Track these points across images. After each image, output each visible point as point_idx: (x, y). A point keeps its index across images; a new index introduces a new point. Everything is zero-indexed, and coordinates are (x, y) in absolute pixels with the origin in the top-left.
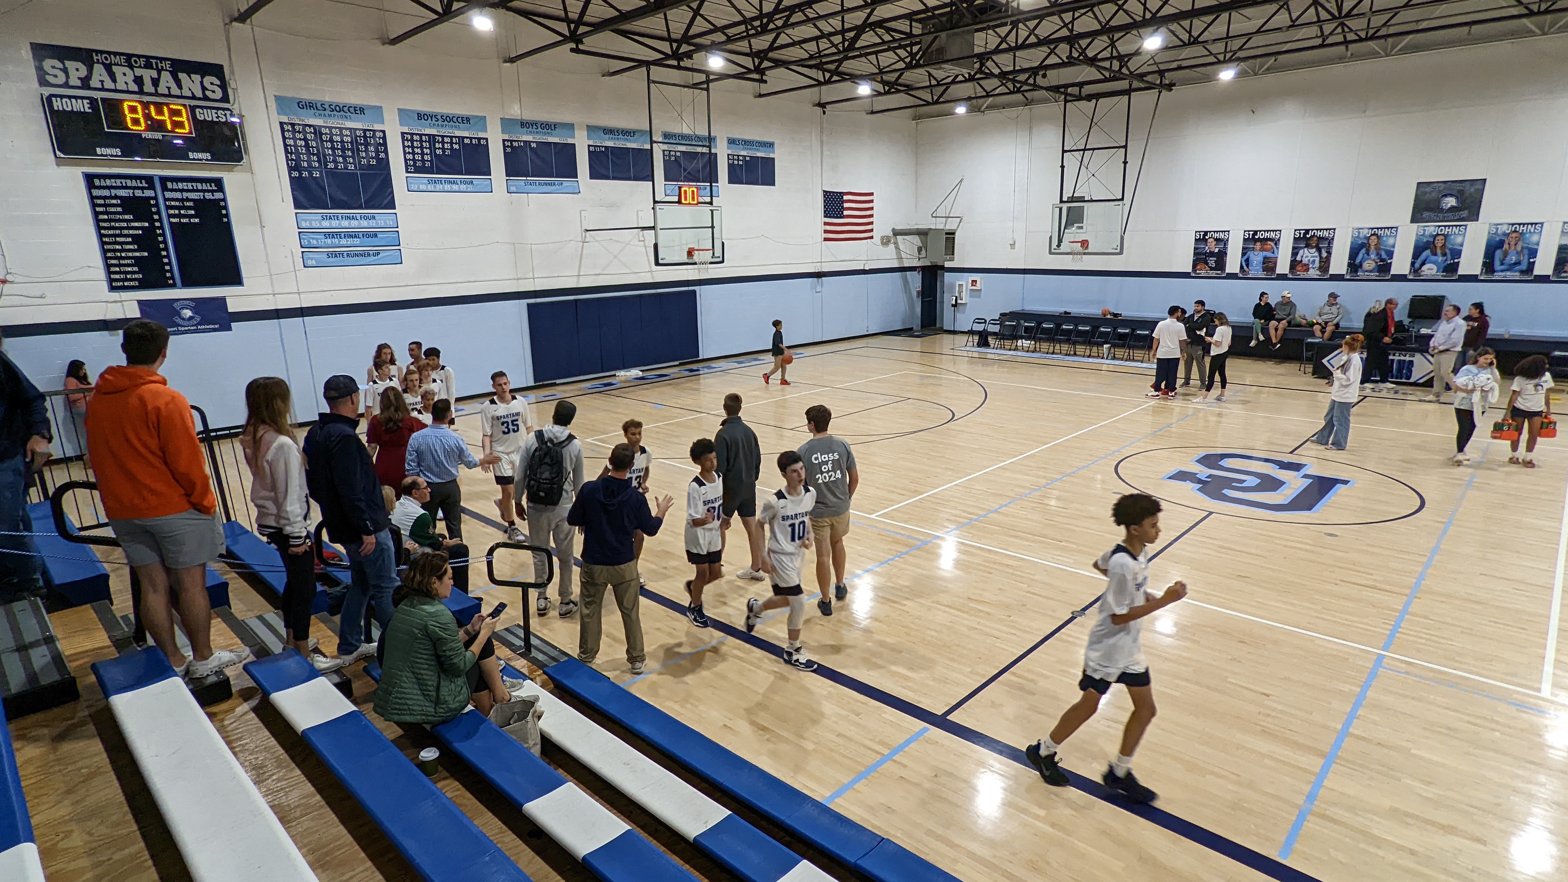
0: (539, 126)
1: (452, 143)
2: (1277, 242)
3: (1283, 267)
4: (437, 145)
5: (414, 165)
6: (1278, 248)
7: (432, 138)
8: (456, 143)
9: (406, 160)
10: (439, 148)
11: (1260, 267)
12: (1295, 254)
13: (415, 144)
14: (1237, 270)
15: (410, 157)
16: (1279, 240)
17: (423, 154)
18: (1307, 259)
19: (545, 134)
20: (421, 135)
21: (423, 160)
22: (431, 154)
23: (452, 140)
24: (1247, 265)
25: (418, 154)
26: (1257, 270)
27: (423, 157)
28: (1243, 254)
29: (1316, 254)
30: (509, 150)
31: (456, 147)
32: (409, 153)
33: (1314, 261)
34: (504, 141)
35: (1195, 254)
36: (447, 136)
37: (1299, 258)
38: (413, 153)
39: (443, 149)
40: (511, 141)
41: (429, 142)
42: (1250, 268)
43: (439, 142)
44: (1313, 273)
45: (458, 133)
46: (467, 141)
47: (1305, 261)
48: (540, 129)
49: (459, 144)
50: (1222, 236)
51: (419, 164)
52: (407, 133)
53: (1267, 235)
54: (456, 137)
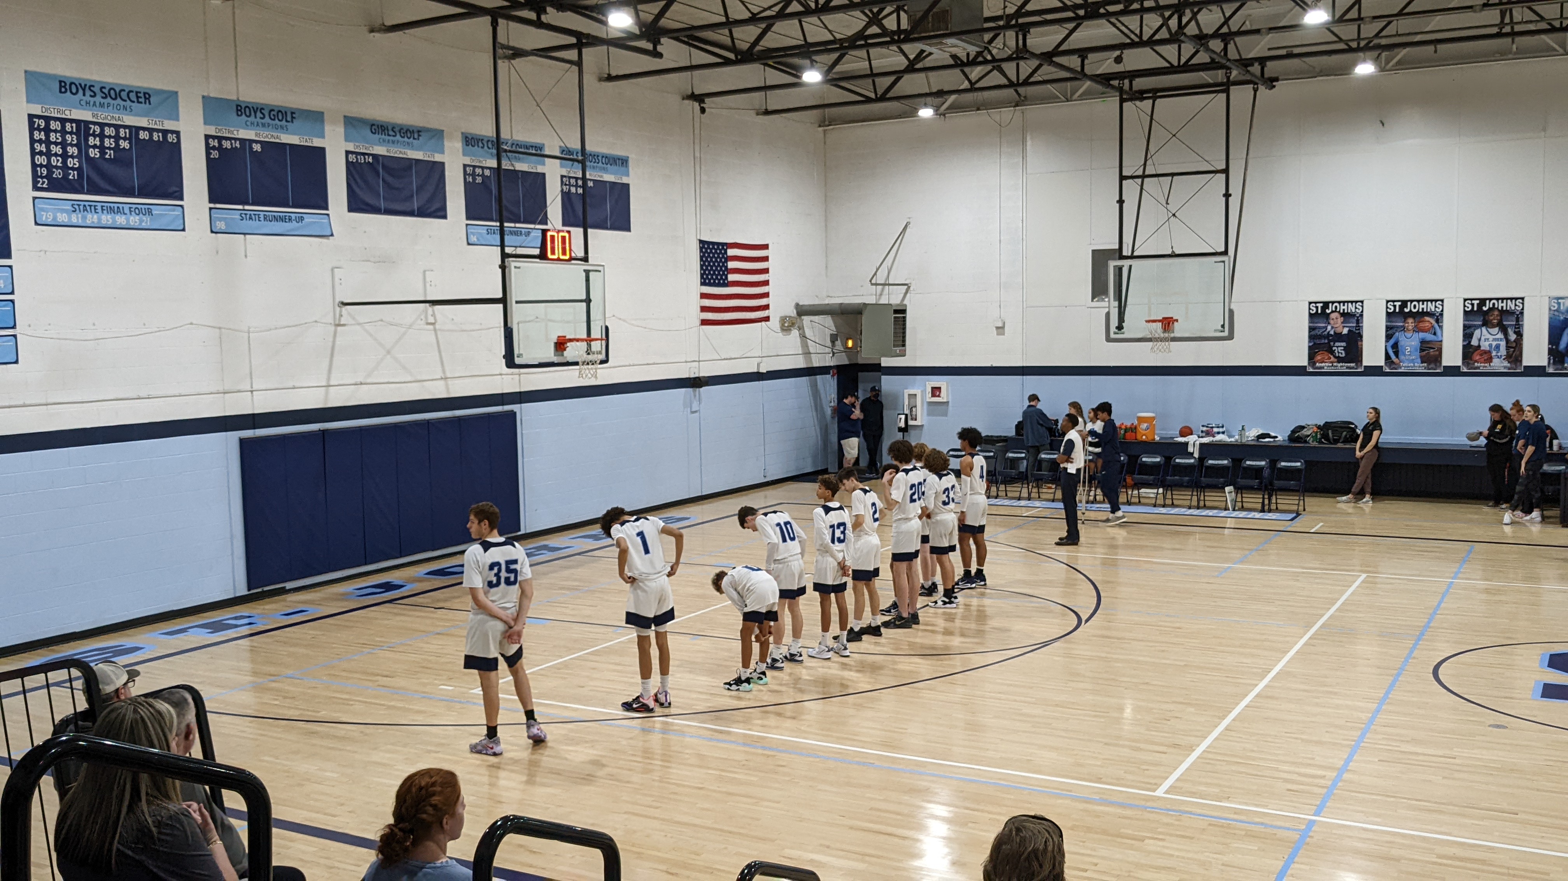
0: (266, 112)
1: (117, 138)
2: (1439, 318)
3: (1452, 355)
4: (91, 139)
5: (49, 176)
6: (1441, 327)
7: (83, 127)
8: (125, 139)
9: (34, 166)
10: (95, 147)
11: (1416, 356)
12: (1468, 336)
13: (53, 137)
14: (1381, 362)
15: (41, 160)
16: (1441, 315)
17: (65, 156)
18: (1487, 343)
19: (276, 128)
20: (63, 121)
21: (65, 167)
22: (79, 156)
23: (118, 132)
24: (1397, 354)
25: (56, 155)
26: (1413, 361)
27: (64, 162)
28: (1388, 337)
29: (1500, 336)
30: (215, 154)
31: (125, 144)
32: (41, 153)
33: (1498, 347)
34: (207, 137)
35: (1311, 337)
36: (110, 125)
37: (1474, 342)
38: (49, 154)
39: (102, 149)
40: (220, 139)
41: (78, 133)
42: (1402, 357)
43: (94, 135)
44: (1499, 364)
45: (130, 120)
46: (144, 135)
47: (1485, 346)
48: (267, 120)
49: (130, 139)
50: (1351, 308)
51: (57, 174)
52: (39, 117)
53: (1422, 307)
54: (125, 127)
